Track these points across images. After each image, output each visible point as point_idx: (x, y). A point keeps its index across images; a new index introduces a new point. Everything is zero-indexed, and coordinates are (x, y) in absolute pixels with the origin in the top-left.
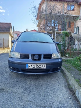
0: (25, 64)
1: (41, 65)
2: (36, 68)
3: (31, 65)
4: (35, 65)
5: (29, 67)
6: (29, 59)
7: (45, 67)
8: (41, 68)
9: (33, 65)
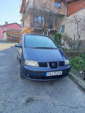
0: (45, 72)
1: (58, 72)
2: (54, 75)
3: (50, 73)
4: (54, 72)
5: (48, 74)
6: (47, 67)
7: (61, 74)
8: (58, 74)
9: (52, 73)
